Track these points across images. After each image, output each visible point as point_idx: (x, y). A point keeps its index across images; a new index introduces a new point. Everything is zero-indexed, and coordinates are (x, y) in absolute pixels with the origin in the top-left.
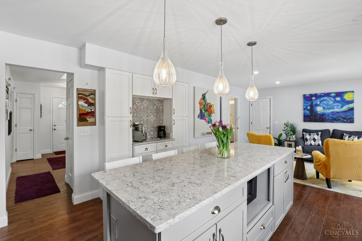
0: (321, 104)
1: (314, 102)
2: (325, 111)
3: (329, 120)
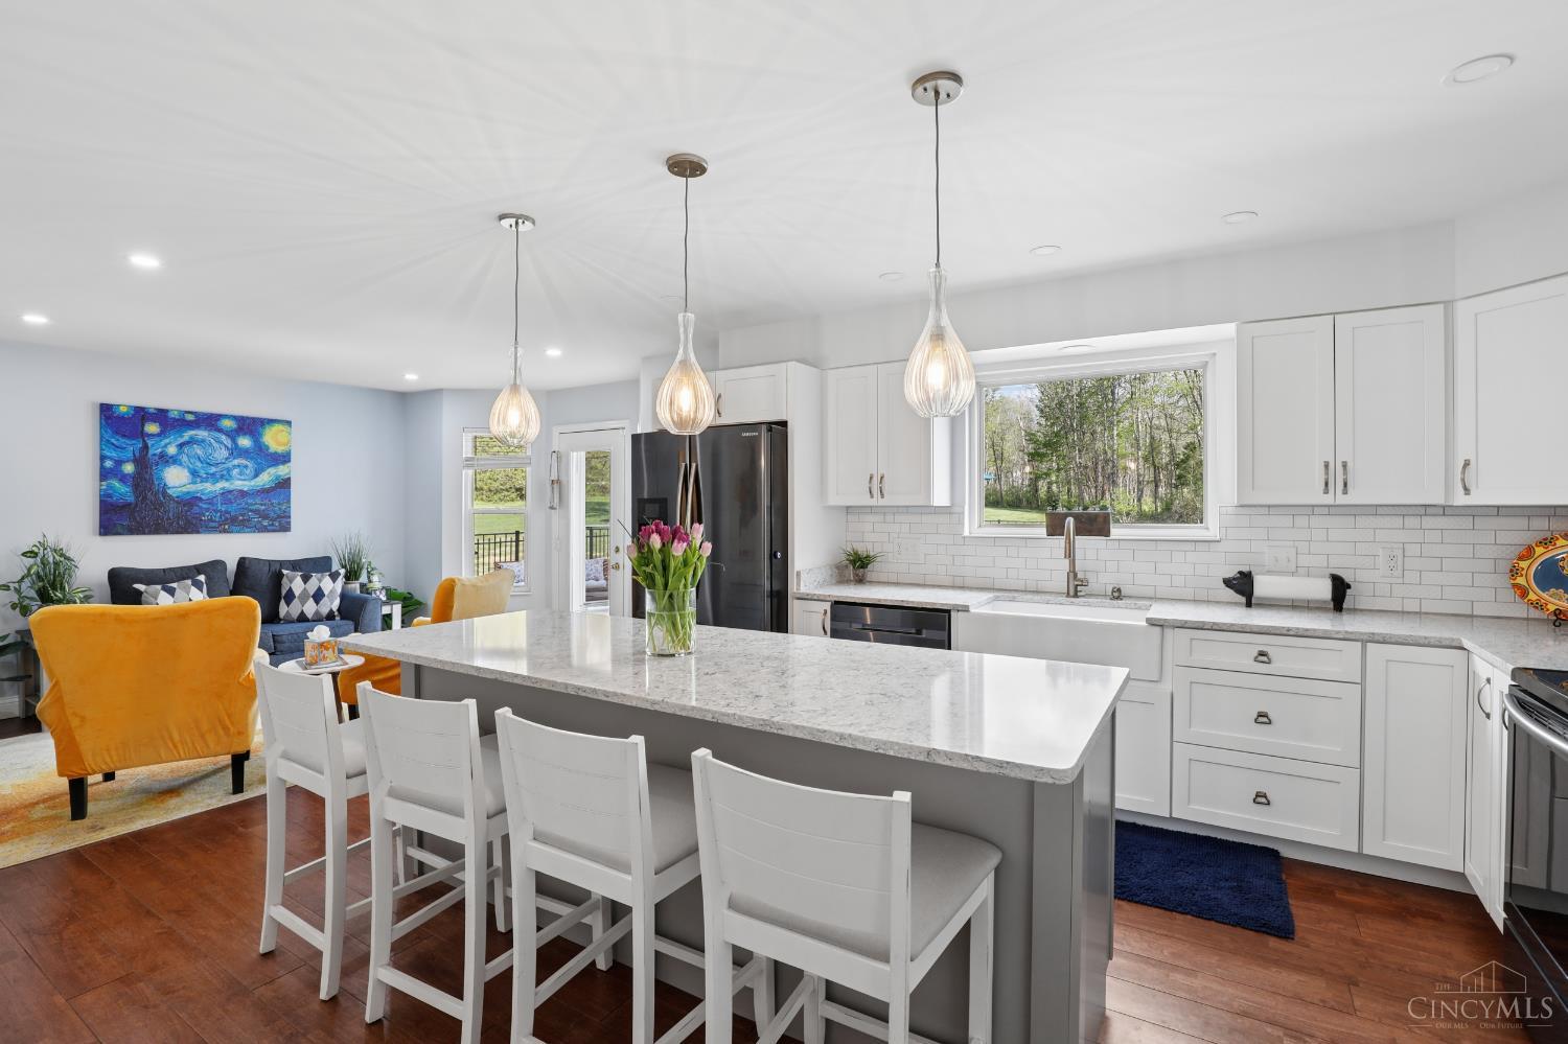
0: (185, 459)
1: (153, 445)
2: (200, 487)
3: (214, 524)
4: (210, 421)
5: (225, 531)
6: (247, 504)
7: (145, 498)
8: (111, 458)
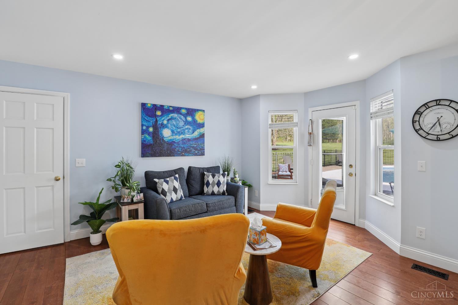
0: (169, 125)
1: (159, 120)
2: (174, 137)
3: (179, 153)
4: (177, 110)
5: (183, 155)
6: (190, 144)
7: (156, 142)
8: (145, 125)
